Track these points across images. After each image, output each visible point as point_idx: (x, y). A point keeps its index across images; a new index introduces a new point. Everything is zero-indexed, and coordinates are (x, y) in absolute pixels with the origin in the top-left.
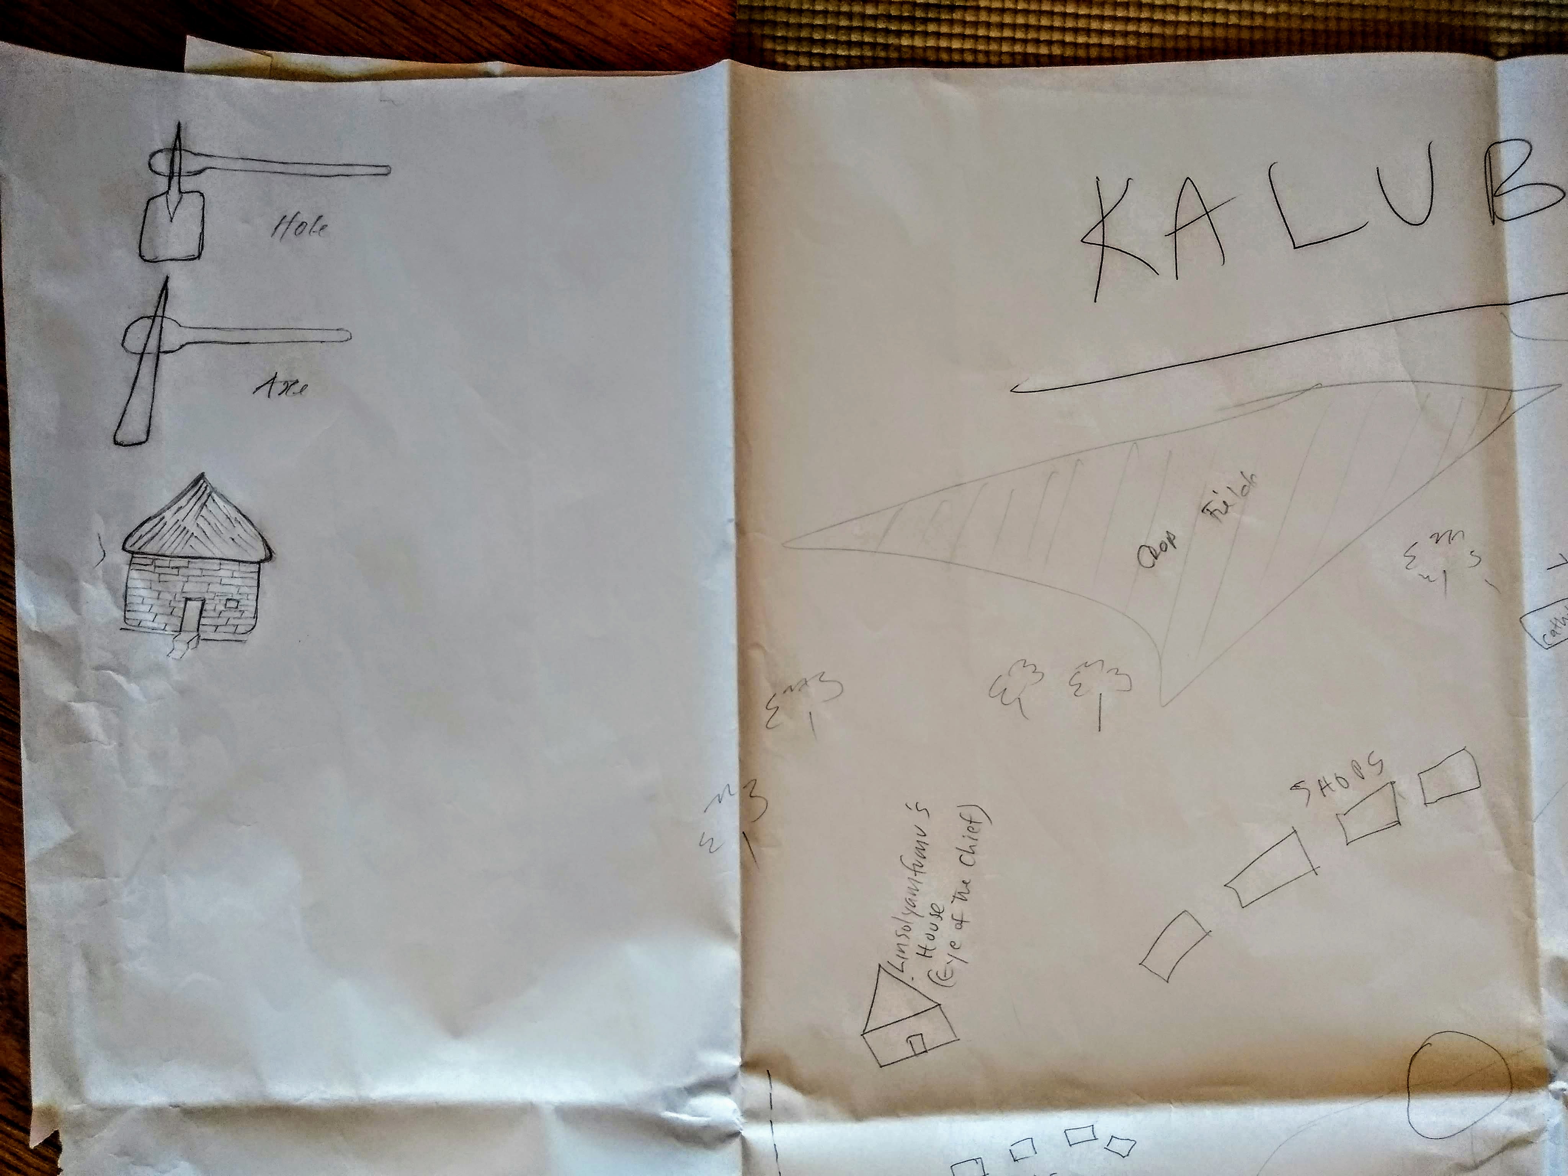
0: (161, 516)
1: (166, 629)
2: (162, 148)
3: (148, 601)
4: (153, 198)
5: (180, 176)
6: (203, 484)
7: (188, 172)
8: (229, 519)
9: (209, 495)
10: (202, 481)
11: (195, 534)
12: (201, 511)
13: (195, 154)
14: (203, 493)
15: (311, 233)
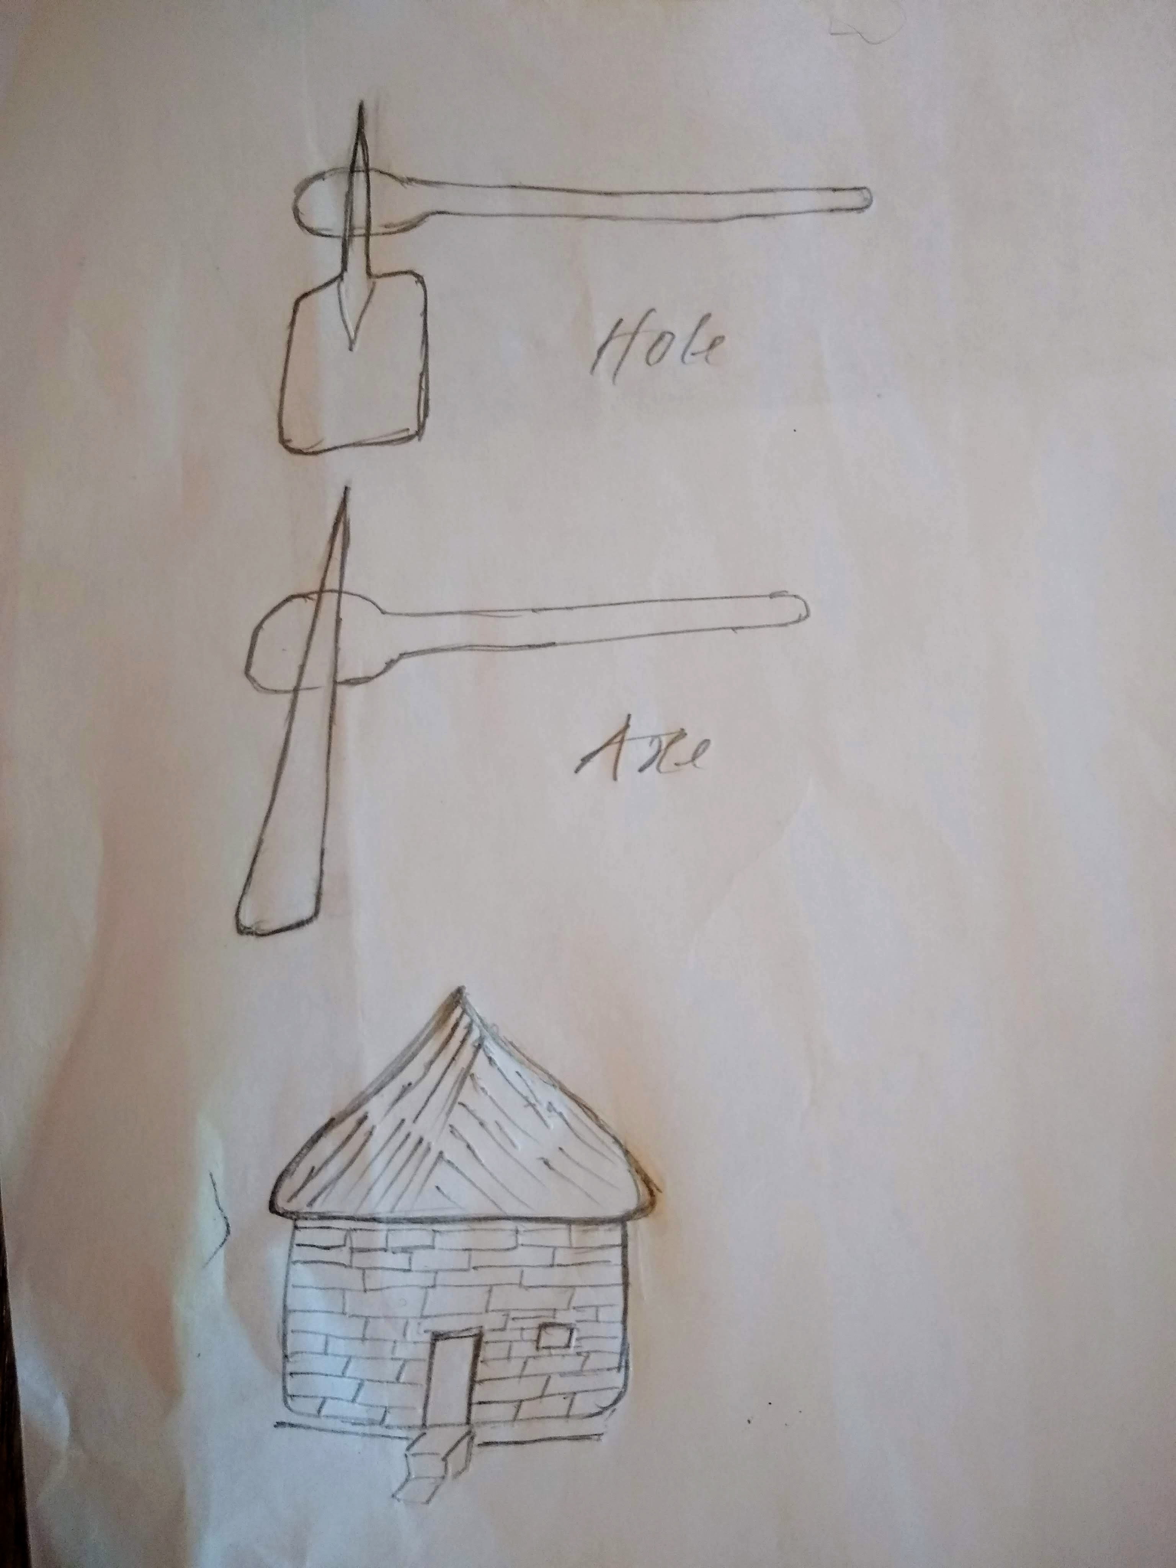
0: (359, 1114)
1: (388, 1421)
2: (324, 167)
3: (339, 1347)
4: (305, 295)
5: (367, 236)
6: (461, 1016)
7: (386, 227)
8: (533, 1106)
9: (479, 1047)
10: (458, 1012)
11: (447, 1156)
12: (458, 1093)
13: (401, 181)
14: (463, 1041)
15: (688, 357)
